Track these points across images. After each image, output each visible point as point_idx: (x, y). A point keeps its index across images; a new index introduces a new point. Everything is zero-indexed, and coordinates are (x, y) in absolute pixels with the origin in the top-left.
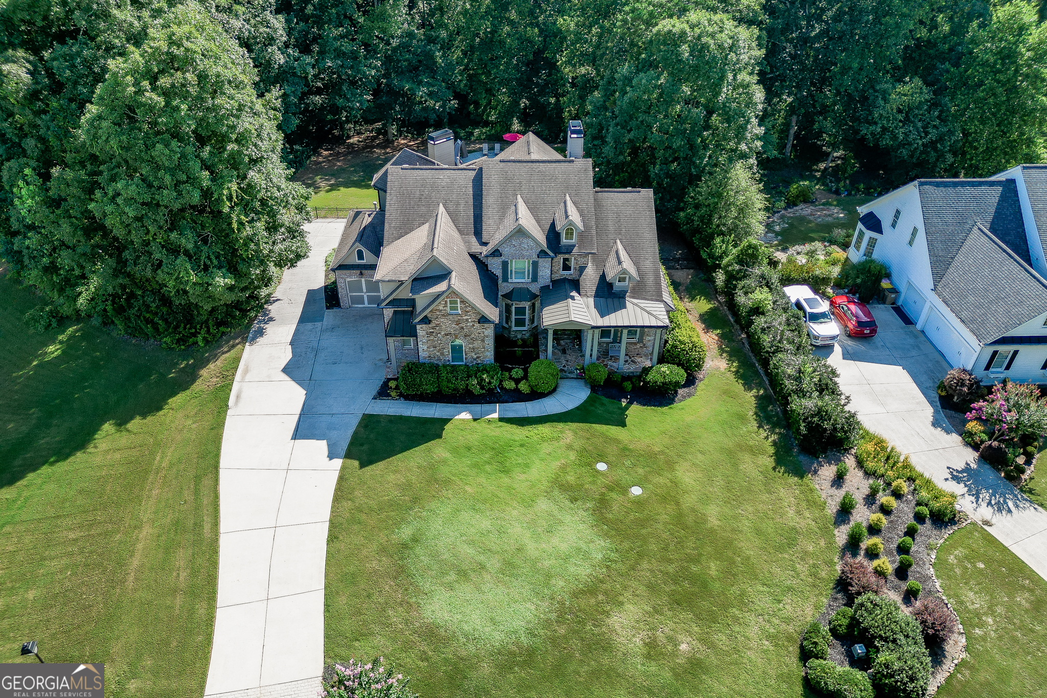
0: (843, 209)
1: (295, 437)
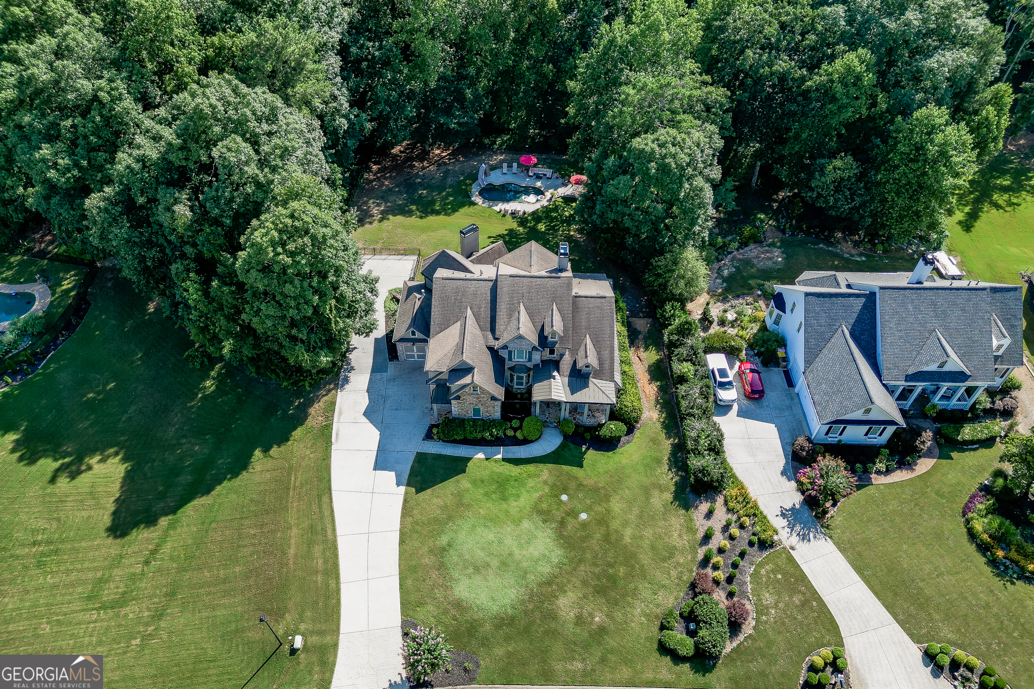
0: (783, 252)
1: (375, 469)
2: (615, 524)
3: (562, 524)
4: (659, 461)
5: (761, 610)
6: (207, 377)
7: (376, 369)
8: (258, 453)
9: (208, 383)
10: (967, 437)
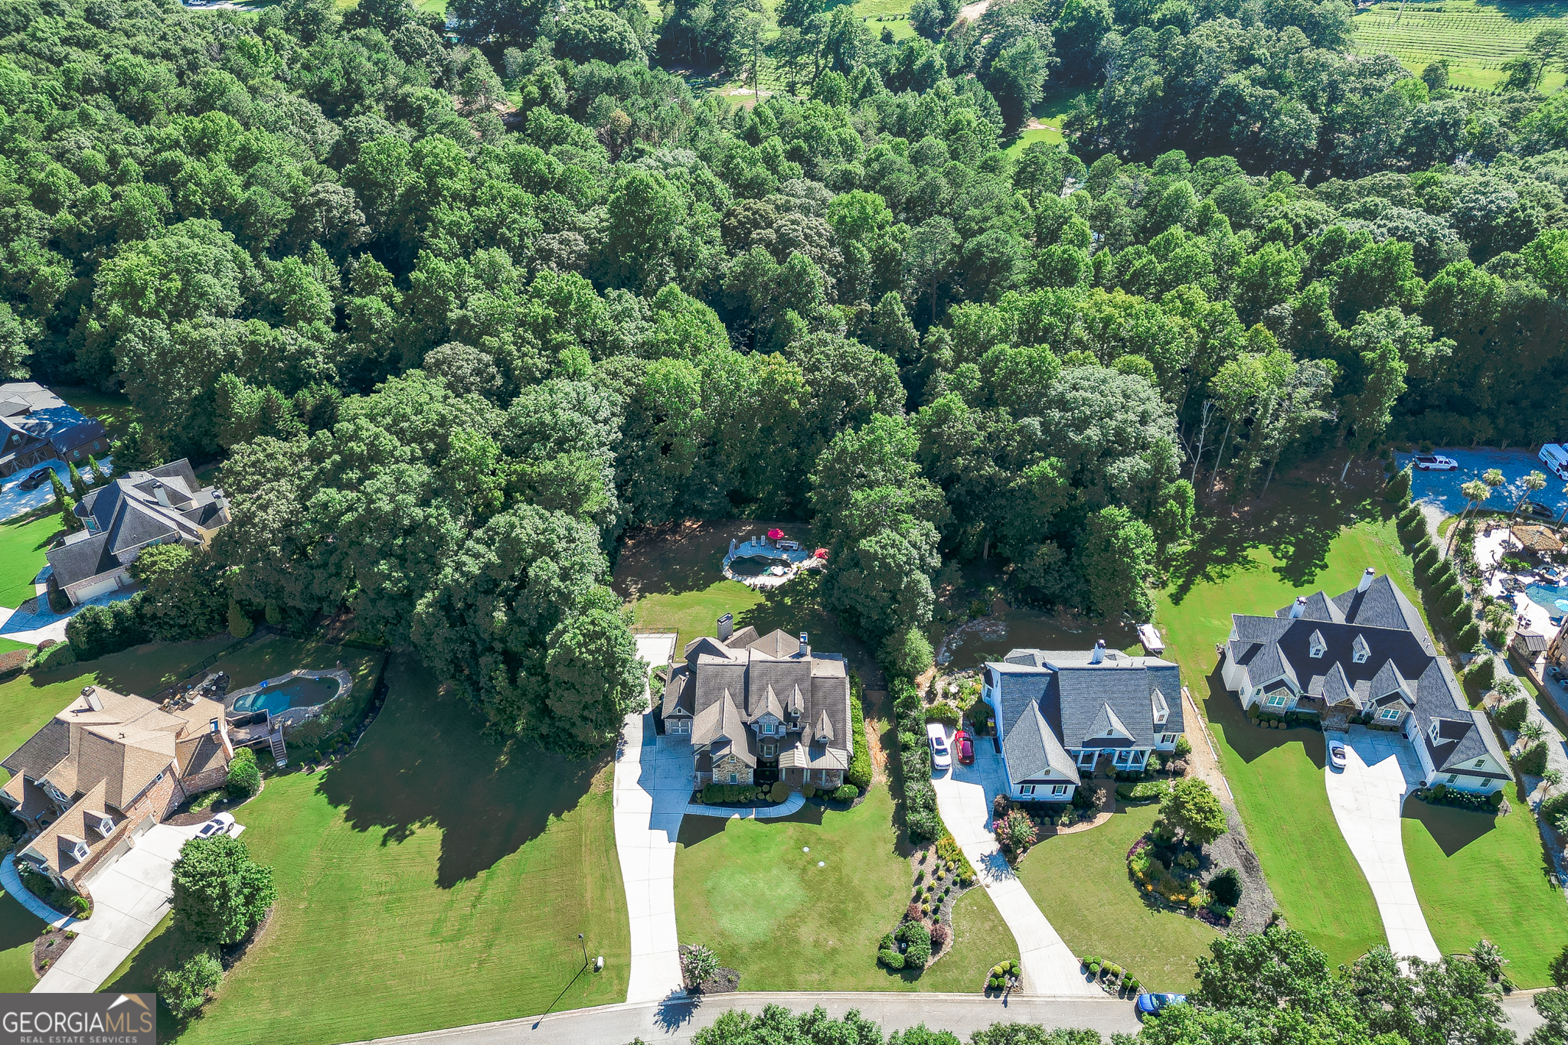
1: (650, 828)
2: (845, 871)
3: (804, 870)
4: (884, 818)
5: (957, 935)
6: (501, 753)
7: (647, 742)
8: (551, 817)
9: (503, 758)
10: (1138, 794)
